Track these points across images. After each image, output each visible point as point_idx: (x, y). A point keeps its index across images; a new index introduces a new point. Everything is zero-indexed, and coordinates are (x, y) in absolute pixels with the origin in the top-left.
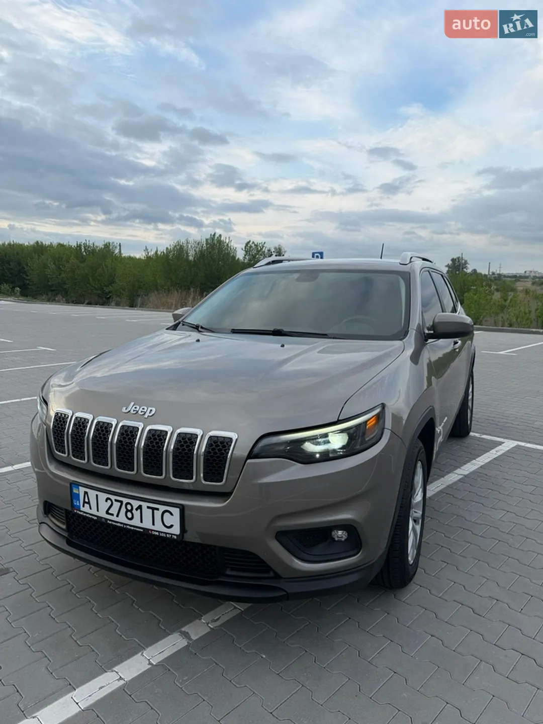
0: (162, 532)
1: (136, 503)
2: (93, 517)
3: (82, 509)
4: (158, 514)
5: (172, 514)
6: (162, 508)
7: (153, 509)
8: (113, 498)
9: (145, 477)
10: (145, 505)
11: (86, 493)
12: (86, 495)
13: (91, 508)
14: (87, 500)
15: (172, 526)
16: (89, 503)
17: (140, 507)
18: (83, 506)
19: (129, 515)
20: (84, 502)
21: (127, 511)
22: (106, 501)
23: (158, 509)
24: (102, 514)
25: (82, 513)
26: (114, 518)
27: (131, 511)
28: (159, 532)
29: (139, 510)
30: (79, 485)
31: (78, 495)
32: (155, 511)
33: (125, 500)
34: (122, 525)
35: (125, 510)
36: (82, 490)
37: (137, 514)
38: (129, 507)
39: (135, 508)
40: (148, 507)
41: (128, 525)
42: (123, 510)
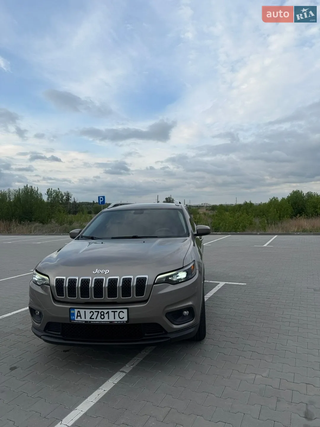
0: (119, 321)
1: (106, 311)
2: (83, 322)
3: (76, 319)
4: (117, 314)
5: (123, 312)
6: (119, 311)
7: (114, 312)
8: (94, 311)
9: (109, 299)
10: (110, 311)
11: (79, 312)
12: (79, 313)
13: (81, 318)
14: (79, 315)
15: (123, 318)
16: (80, 316)
17: (108, 312)
18: (77, 318)
19: (102, 317)
20: (78, 316)
21: (101, 315)
22: (90, 313)
23: (117, 312)
24: (88, 319)
25: (76, 322)
26: (95, 320)
27: (103, 315)
28: (117, 321)
29: (107, 314)
30: (74, 309)
31: (74, 314)
32: (115, 313)
33: (100, 311)
34: (99, 322)
35: (100, 315)
36: (76, 311)
37: (106, 316)
38: (102, 313)
39: (105, 313)
40: (112, 312)
41: (102, 321)
42: (99, 315)
